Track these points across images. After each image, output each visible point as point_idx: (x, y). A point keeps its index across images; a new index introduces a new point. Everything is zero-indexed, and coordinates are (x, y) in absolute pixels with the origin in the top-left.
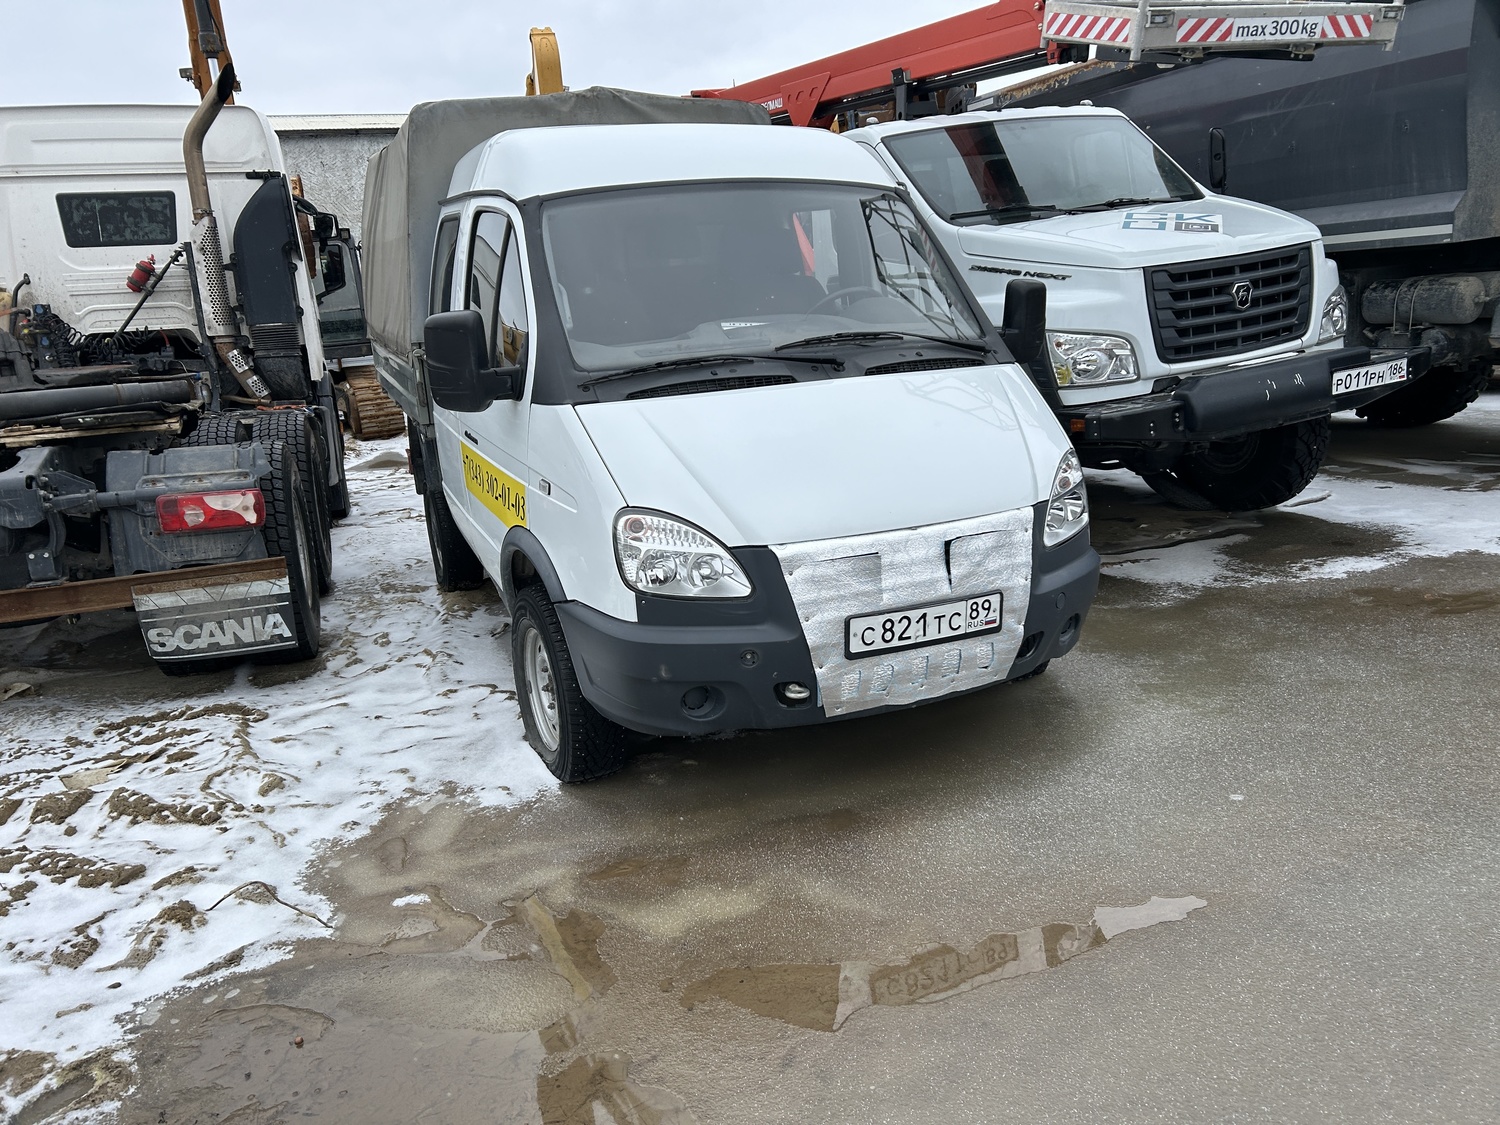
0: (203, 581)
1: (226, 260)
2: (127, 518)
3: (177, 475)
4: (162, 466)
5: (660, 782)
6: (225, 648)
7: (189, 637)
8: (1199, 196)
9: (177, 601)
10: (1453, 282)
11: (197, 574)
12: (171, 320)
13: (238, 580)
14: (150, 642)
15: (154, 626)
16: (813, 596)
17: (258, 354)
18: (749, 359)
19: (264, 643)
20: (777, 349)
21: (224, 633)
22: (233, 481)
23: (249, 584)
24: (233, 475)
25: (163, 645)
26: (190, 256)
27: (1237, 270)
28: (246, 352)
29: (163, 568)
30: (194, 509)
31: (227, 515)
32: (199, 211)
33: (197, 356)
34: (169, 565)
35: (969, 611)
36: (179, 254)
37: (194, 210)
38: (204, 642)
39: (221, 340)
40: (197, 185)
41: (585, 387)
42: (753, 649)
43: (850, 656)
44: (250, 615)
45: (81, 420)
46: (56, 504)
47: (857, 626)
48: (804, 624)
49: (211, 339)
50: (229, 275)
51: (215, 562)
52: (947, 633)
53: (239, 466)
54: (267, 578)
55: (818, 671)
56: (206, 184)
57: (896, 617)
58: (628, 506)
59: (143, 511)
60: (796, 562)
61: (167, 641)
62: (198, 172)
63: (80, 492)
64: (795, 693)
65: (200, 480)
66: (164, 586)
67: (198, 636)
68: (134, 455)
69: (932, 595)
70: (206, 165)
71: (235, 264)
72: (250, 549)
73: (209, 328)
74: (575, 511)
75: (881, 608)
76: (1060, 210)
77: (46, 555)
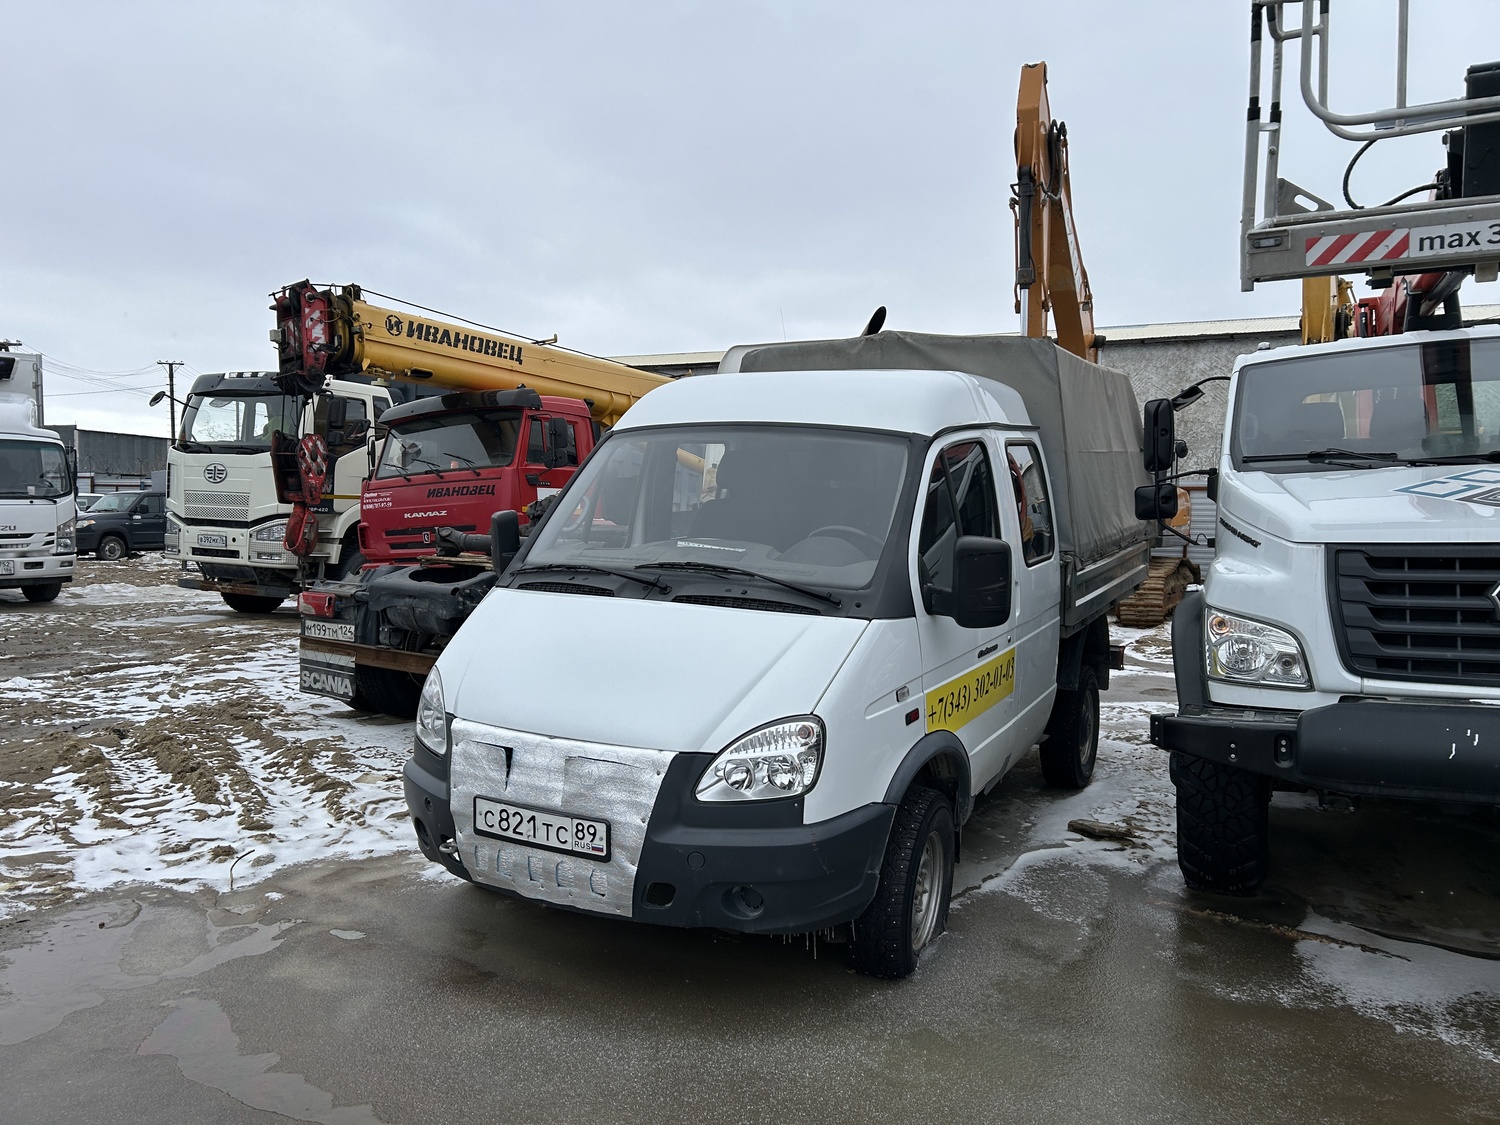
16: (461, 768)
35: (576, 830)
42: (429, 798)
43: (476, 831)
47: (482, 806)
48: (452, 789)
52: (555, 844)
55: (457, 834)
60: (461, 736)
64: (445, 847)
75: (501, 798)
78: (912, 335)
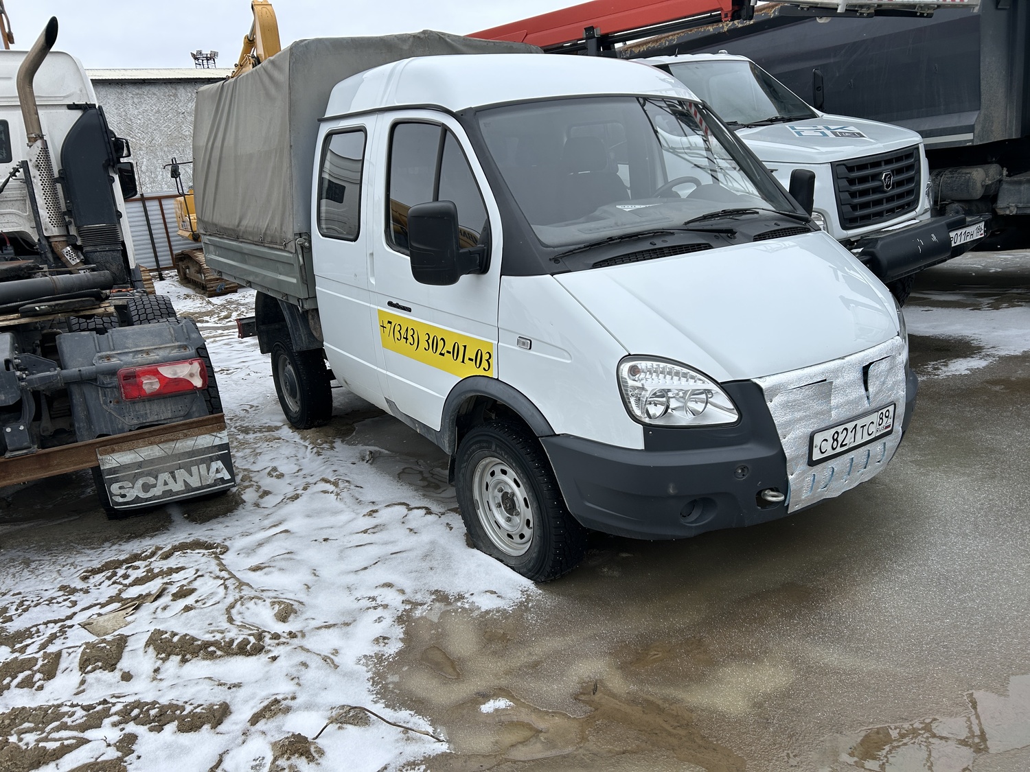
0: (157, 439)
1: (56, 175)
2: (89, 391)
3: (127, 350)
4: (111, 344)
5: (616, 574)
6: (177, 493)
7: (146, 488)
8: (814, 116)
9: (136, 458)
10: (968, 172)
11: (151, 434)
12: (10, 224)
13: (186, 436)
14: (112, 495)
15: (116, 480)
16: (788, 417)
17: (86, 249)
18: (672, 231)
19: (209, 486)
20: (686, 223)
21: (175, 481)
22: (175, 353)
23: (195, 438)
24: (174, 348)
25: (124, 496)
26: (27, 171)
27: (883, 163)
28: (76, 248)
29: (122, 431)
30: (150, 379)
31: (178, 381)
32: (33, 135)
33: (37, 253)
34: (127, 428)
35: (879, 419)
36: (17, 170)
37: (28, 134)
38: (159, 490)
39: (56, 239)
40: (30, 115)
41: (556, 260)
42: (744, 465)
43: (812, 463)
44: (197, 463)
45: (37, 308)
46: (30, 382)
47: (818, 439)
48: (783, 441)
49: (48, 238)
50: (59, 186)
51: (165, 422)
52: (867, 438)
53: (176, 340)
54: (209, 432)
55: (790, 477)
56: (37, 114)
57: (840, 429)
58: (630, 355)
59: (103, 384)
60: (776, 390)
61: (125, 493)
62: (31, 104)
63: (49, 371)
64: (772, 497)
65: (148, 354)
66: (125, 445)
67: (154, 486)
68: (85, 335)
69: (860, 410)
70: (36, 99)
71: (64, 178)
72: (194, 409)
73: (46, 230)
74: (569, 362)
75: (831, 423)
76: (742, 125)
77: (22, 428)
78: (449, 36)
